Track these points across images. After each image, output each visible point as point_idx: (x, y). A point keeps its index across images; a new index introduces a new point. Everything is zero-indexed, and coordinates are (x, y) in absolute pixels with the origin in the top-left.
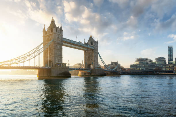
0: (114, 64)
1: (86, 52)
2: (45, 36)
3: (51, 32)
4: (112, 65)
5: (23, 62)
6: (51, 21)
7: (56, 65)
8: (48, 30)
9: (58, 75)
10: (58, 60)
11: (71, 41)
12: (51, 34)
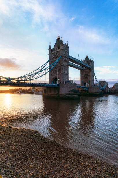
0: (102, 83)
1: (83, 71)
2: (51, 54)
3: (57, 49)
4: (101, 83)
5: (36, 79)
6: (57, 39)
7: (64, 82)
8: (54, 48)
9: (68, 93)
10: (65, 77)
11: (75, 59)
12: (58, 51)
